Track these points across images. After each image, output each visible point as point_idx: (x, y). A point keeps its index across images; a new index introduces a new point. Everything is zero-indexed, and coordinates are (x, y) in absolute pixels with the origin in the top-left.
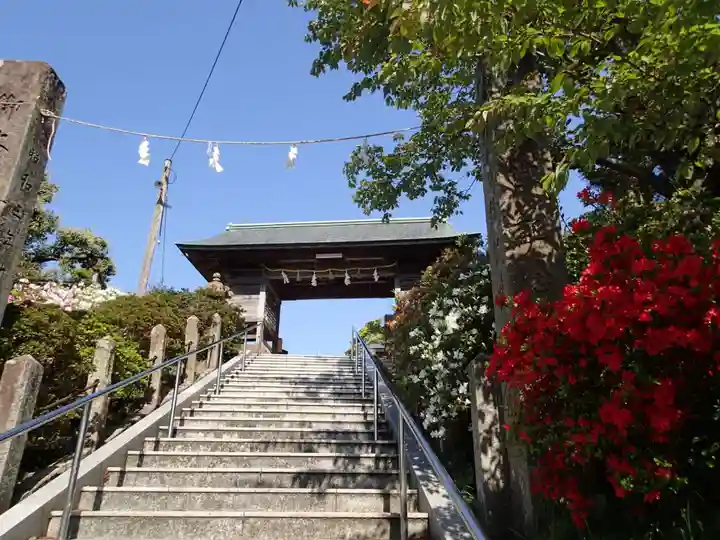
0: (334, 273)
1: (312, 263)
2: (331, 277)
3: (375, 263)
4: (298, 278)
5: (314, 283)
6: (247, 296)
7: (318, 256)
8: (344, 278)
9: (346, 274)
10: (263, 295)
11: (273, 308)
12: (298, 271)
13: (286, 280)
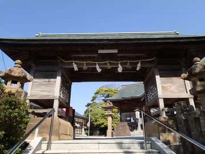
0: (111, 64)
1: (94, 57)
2: (109, 67)
3: (138, 58)
4: (85, 67)
5: (99, 70)
6: (47, 80)
7: (100, 52)
8: (118, 68)
9: (119, 65)
10: (59, 79)
11: (66, 88)
12: (85, 62)
13: (76, 69)
